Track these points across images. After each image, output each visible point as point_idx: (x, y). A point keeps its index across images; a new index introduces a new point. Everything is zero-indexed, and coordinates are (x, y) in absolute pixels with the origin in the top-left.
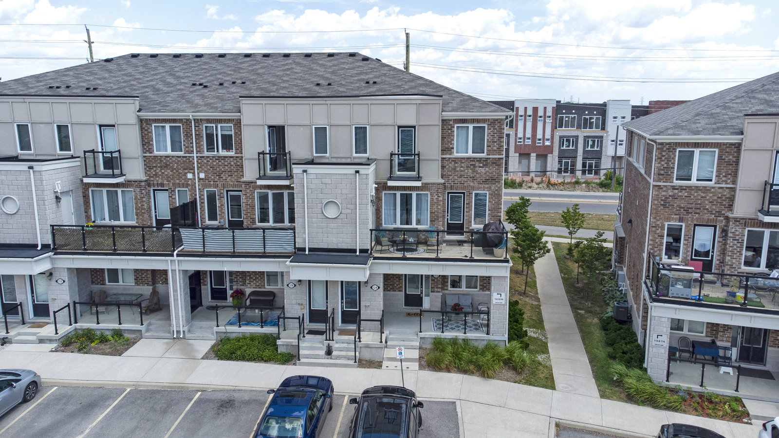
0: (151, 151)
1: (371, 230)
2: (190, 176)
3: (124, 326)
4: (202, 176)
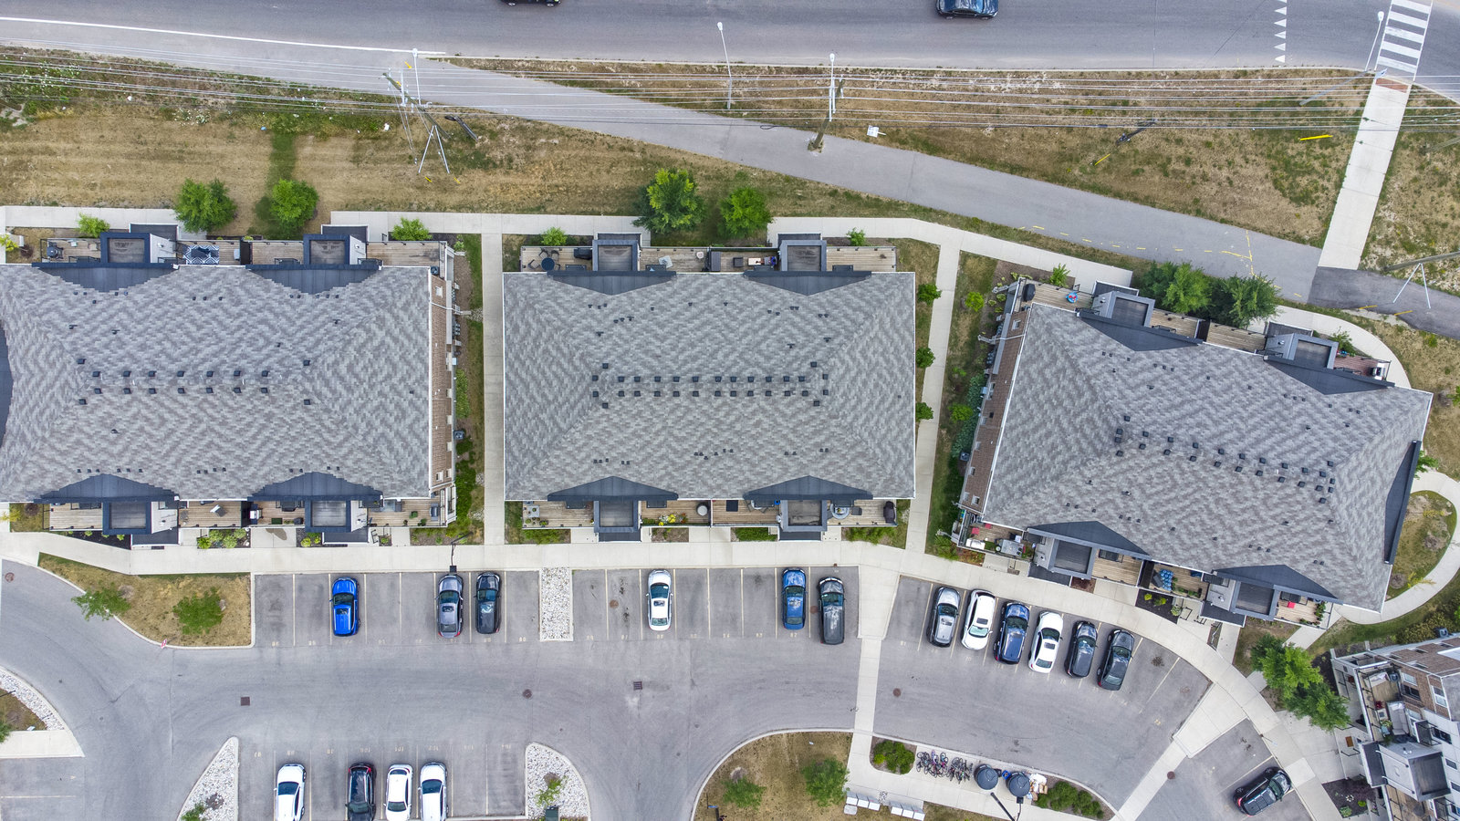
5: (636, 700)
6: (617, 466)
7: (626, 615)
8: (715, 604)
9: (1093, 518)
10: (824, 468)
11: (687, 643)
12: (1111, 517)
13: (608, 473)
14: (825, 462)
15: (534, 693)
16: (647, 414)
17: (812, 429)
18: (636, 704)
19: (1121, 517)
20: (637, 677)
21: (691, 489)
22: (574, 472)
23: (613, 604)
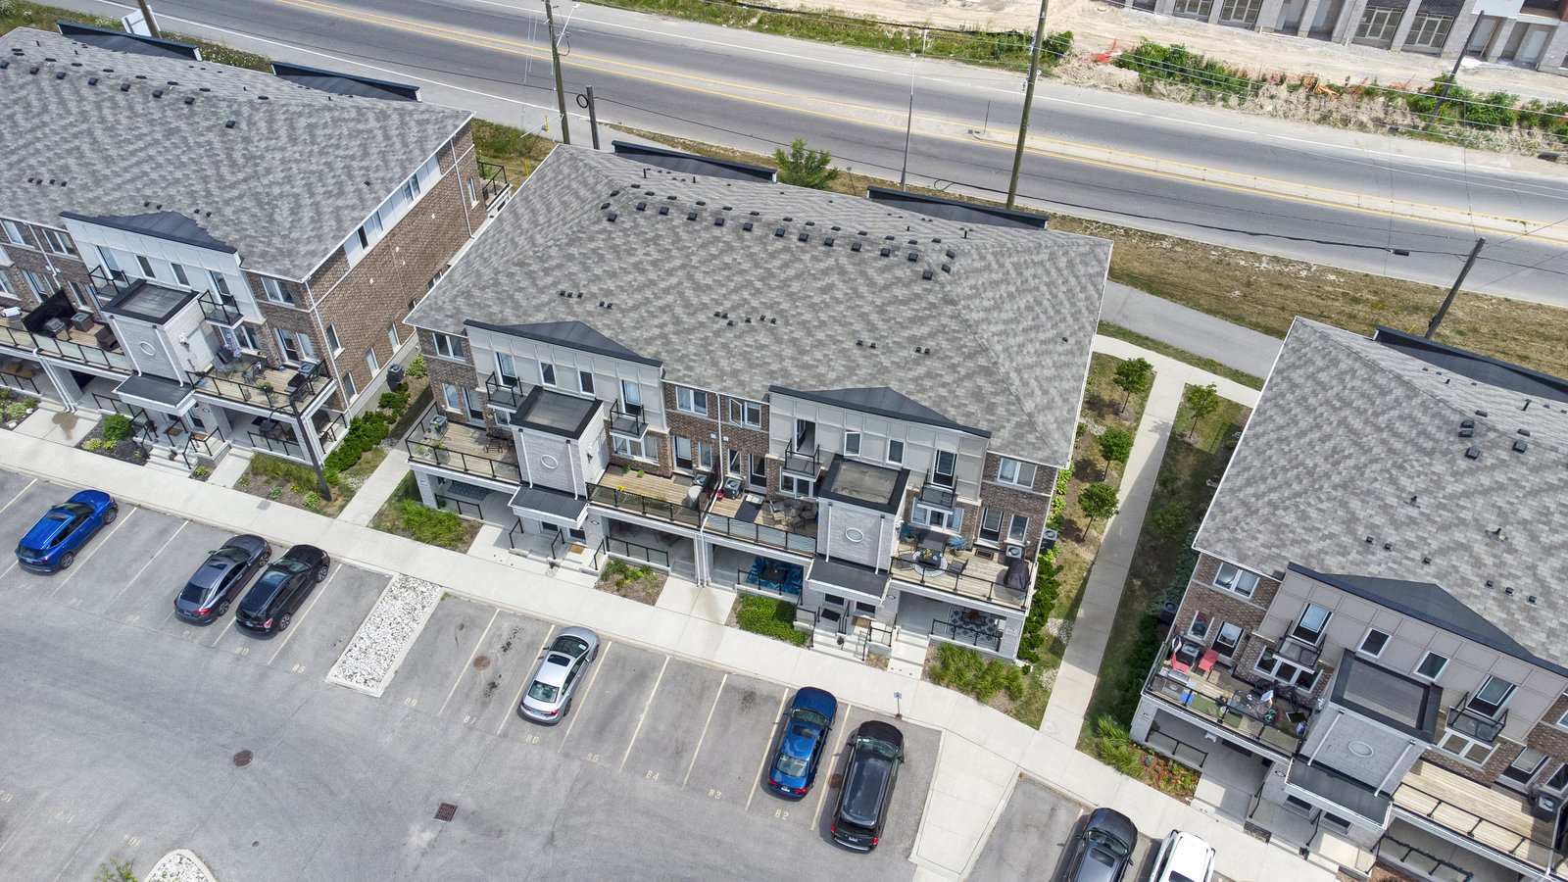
0: (674, 408)
1: (893, 558)
2: (713, 436)
3: (650, 564)
4: (726, 439)
5: (428, 836)
6: (591, 307)
7: (493, 685)
8: (655, 716)
9: (1425, 575)
10: (915, 380)
11: (575, 767)
12: (1466, 582)
13: (574, 314)
14: (921, 370)
15: (254, 762)
16: (666, 243)
17: (910, 314)
18: (424, 845)
19: (1489, 585)
20: (453, 796)
21: (690, 368)
22: (524, 303)
23: (481, 662)
